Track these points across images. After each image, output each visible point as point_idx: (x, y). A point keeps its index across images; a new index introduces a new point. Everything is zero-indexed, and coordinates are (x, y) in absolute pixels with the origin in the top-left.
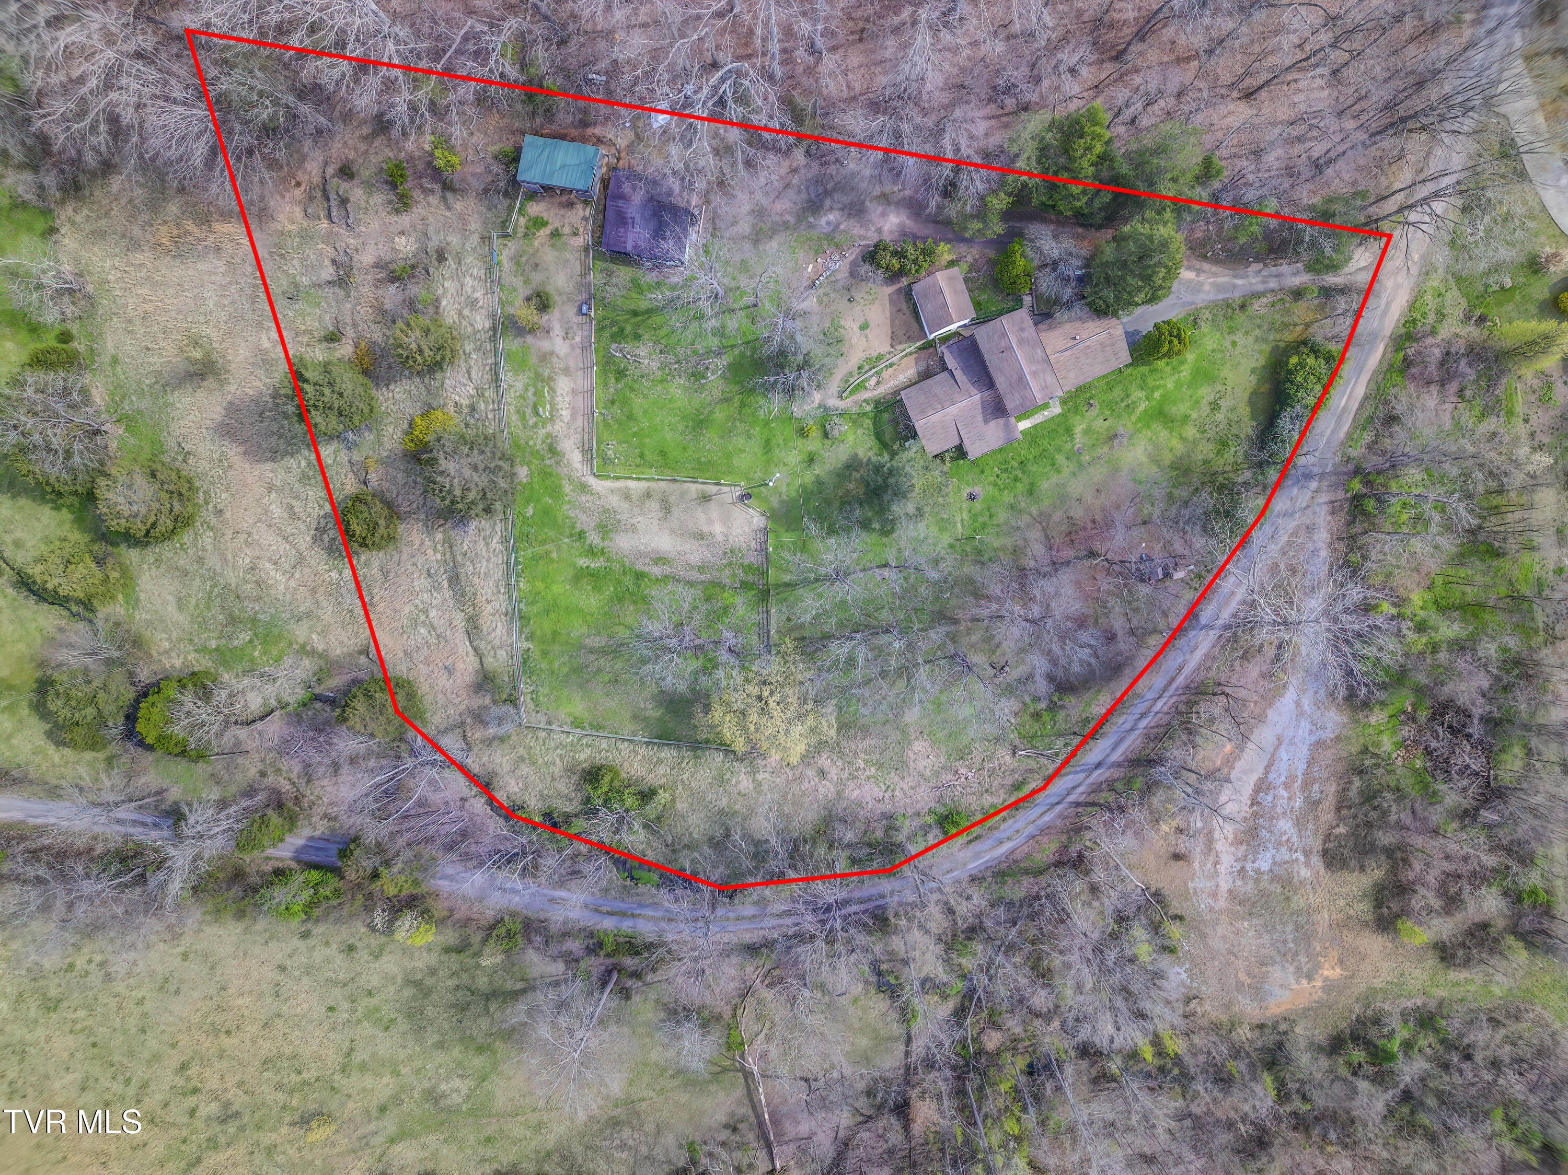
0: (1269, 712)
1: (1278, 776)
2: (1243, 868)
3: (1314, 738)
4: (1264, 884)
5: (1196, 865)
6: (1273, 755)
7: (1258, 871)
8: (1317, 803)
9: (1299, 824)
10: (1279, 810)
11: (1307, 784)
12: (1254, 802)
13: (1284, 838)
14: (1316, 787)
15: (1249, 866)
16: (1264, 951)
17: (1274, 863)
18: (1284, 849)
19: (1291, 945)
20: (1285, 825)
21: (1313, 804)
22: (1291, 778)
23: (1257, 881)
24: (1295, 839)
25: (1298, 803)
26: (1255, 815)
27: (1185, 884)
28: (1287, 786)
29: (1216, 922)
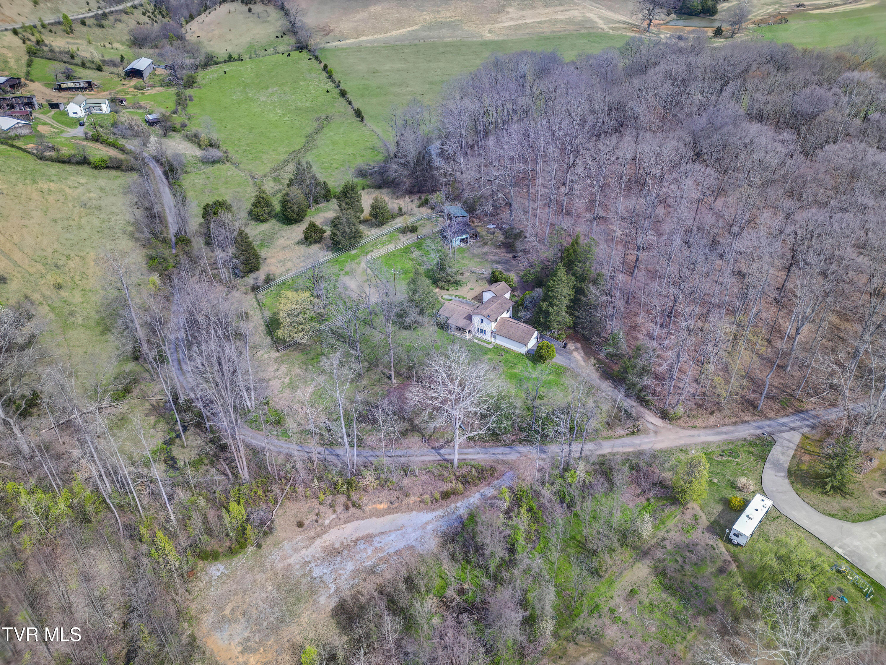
0: (414, 513)
1: (377, 542)
2: (309, 562)
3: (414, 543)
4: (304, 581)
5: (299, 538)
6: (390, 531)
7: (310, 572)
8: (374, 573)
9: (356, 573)
10: (358, 556)
11: (384, 560)
12: (355, 542)
13: (341, 572)
14: (383, 566)
15: (312, 565)
16: (254, 611)
17: (321, 577)
18: (333, 576)
19: (265, 624)
20: (350, 566)
21: (372, 571)
22: (382, 549)
23: (304, 575)
24: (343, 578)
25: (368, 564)
26: (347, 547)
27: (284, 539)
28: (376, 550)
29: (264, 570)
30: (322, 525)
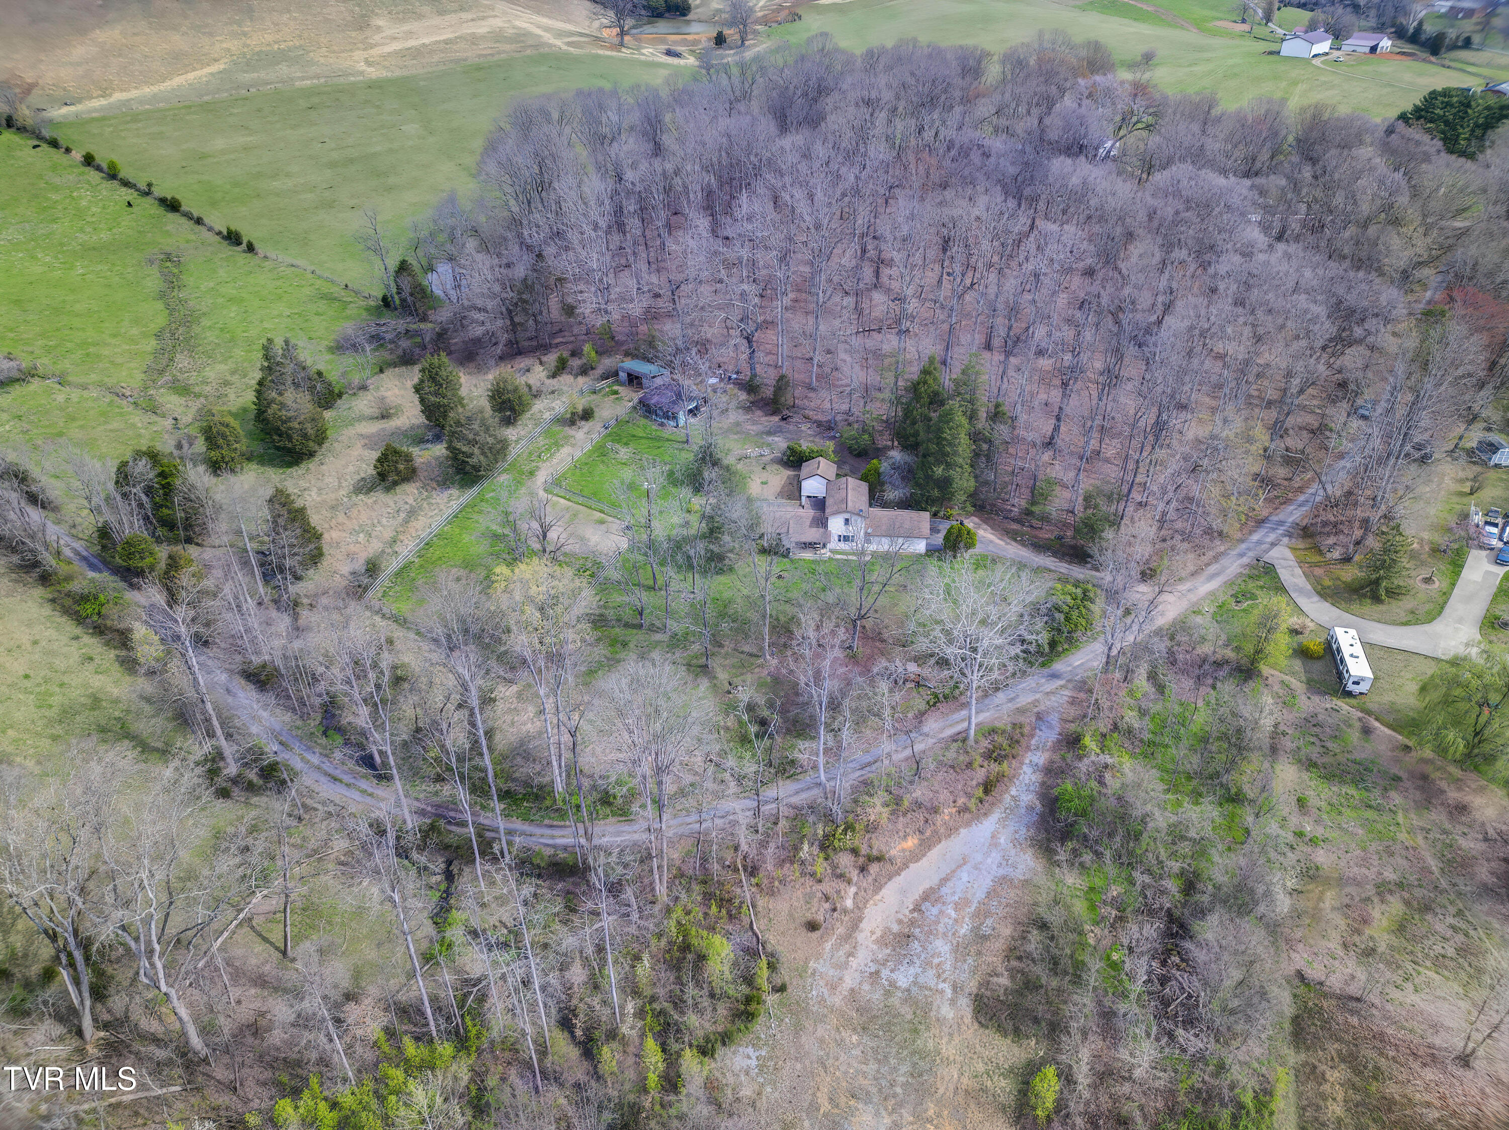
0: (962, 830)
1: (952, 892)
2: (877, 972)
3: (1001, 872)
4: (895, 1001)
5: (828, 946)
6: (954, 871)
7: (893, 984)
8: (985, 938)
9: (960, 951)
10: (941, 928)
11: (982, 913)
12: (917, 909)
13: (936, 961)
14: (989, 922)
15: (885, 973)
16: (862, 1081)
17: (915, 983)
18: (931, 973)
19: (899, 1090)
20: (942, 947)
21: (980, 937)
22: (966, 902)
23: (888, 994)
24: (948, 966)
25: (964, 929)
26: (912, 923)
27: (807, 961)
28: (957, 907)
29: (821, 1019)
30: (845, 911)
